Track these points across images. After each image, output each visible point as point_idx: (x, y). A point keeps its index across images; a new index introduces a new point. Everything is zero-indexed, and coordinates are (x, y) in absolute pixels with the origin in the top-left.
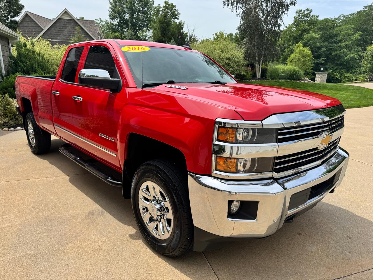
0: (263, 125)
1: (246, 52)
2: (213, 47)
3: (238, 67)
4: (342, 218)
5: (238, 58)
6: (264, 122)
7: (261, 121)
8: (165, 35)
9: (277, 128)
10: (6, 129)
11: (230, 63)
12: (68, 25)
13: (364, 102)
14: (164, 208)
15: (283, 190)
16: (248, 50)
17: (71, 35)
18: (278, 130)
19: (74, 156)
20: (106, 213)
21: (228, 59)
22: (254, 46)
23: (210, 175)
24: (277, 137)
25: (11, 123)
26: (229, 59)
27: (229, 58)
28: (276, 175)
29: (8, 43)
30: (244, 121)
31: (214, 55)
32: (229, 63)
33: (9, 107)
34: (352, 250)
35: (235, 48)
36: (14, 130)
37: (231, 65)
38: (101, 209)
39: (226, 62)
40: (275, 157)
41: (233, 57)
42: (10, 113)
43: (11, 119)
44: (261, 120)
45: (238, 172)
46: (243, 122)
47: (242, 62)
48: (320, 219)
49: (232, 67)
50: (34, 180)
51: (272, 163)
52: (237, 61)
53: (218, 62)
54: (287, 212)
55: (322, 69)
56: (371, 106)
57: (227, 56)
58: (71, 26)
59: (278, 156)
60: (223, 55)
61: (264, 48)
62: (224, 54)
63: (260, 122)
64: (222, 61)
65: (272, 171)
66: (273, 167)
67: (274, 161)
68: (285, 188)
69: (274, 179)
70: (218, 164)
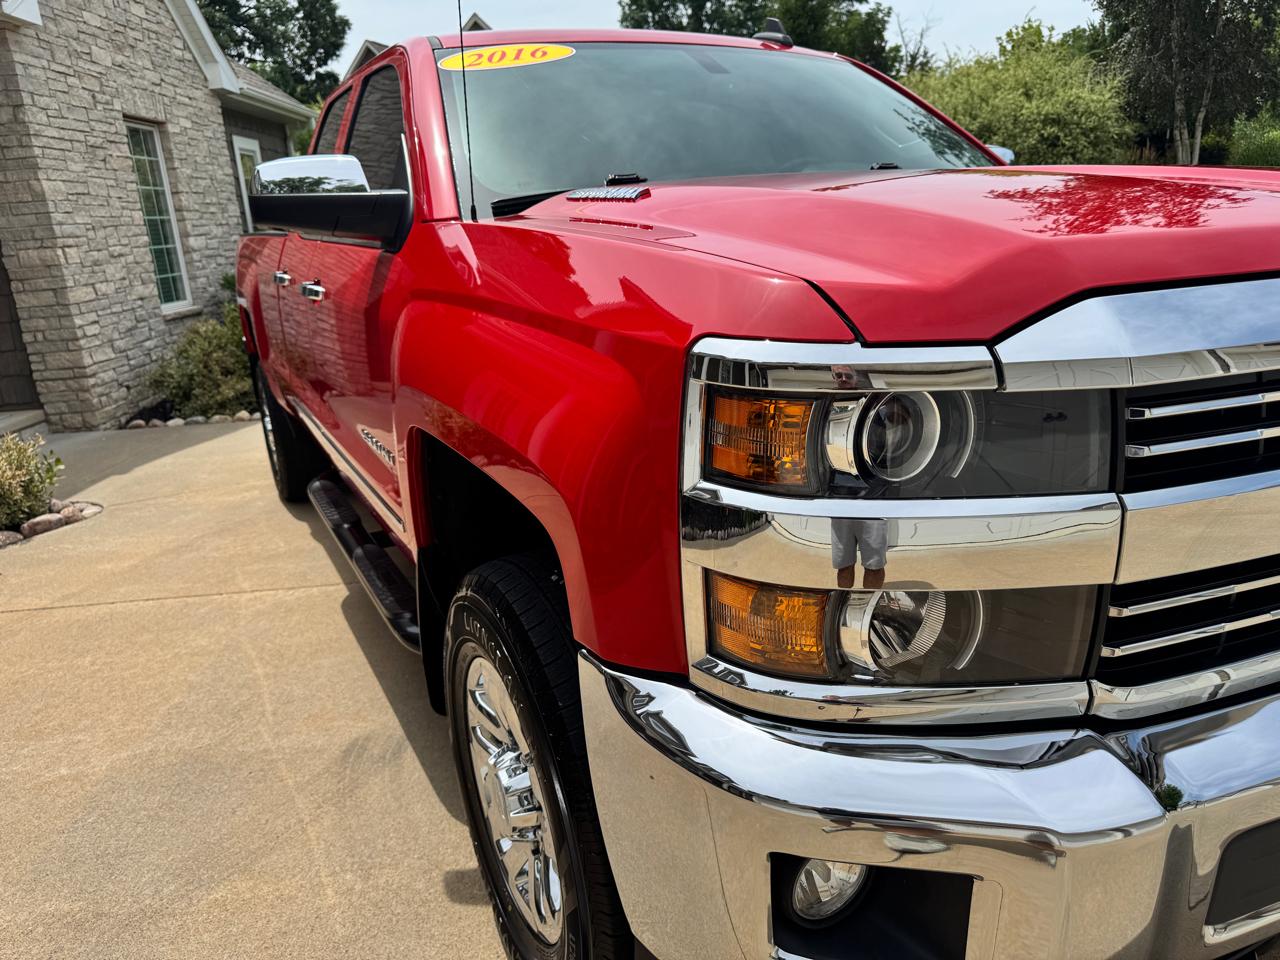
0: (1007, 373)
1: (1132, 84)
2: (989, 81)
3: (1095, 150)
5: (1093, 114)
6: (1008, 350)
9: (1113, 392)
11: (1061, 135)
16: (1138, 78)
18: (1121, 402)
19: (336, 517)
21: (1054, 120)
22: (1167, 56)
23: (681, 680)
24: (1116, 450)
26: (1056, 121)
27: (1055, 117)
28: (1115, 700)
29: (285, 139)
30: (866, 345)
31: (993, 112)
32: (1058, 138)
35: (1085, 73)
37: (1064, 145)
39: (1042, 135)
40: (1101, 587)
41: (1075, 112)
44: (988, 336)
45: (841, 670)
47: (1115, 130)
49: (1071, 151)
51: (1081, 621)
52: (1091, 125)
53: (1010, 136)
54: (1202, 937)
57: (1047, 108)
59: (1121, 581)
60: (1030, 108)
61: (1211, 61)
62: (1034, 103)
64: (1027, 130)
65: (1084, 677)
66: (1093, 648)
67: (1100, 609)
68: (1169, 799)
69: (1099, 727)
70: (723, 620)
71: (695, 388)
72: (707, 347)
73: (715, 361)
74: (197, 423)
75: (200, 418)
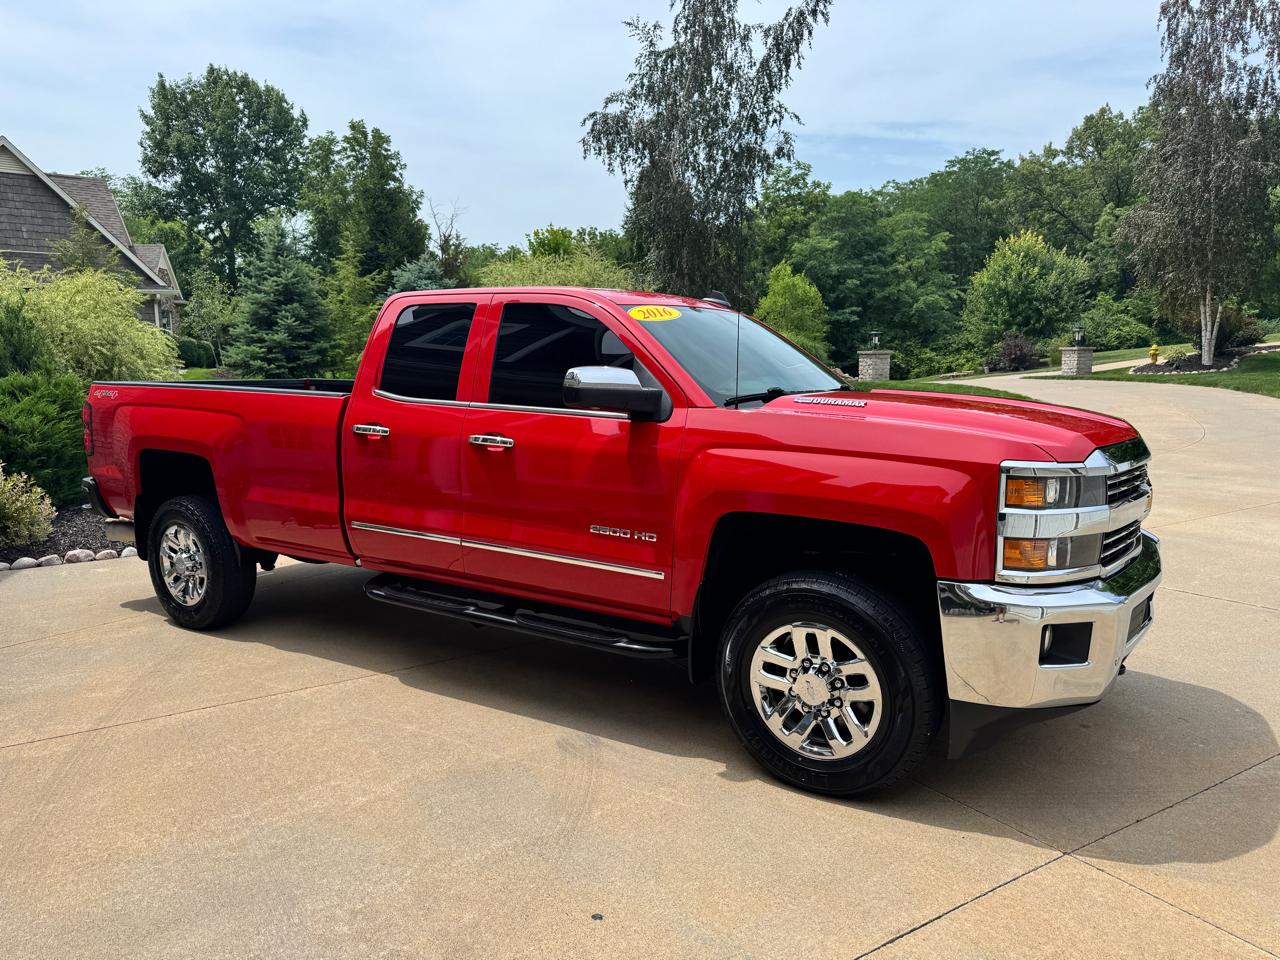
0: (1086, 470)
6: (1084, 464)
8: (385, 234)
9: (1105, 476)
12: (10, 195)
14: (840, 680)
17: (24, 229)
18: (1102, 480)
20: (605, 741)
23: (990, 581)
24: (1107, 493)
28: (1103, 571)
30: (1058, 462)
36: (10, 569)
38: (581, 733)
40: (1103, 533)
44: (1082, 460)
45: (1048, 567)
46: (1054, 465)
55: (876, 340)
58: (23, 197)
59: (1107, 532)
63: (1081, 465)
65: (1098, 564)
66: (1100, 554)
67: (1102, 541)
69: (1101, 579)
70: (1008, 555)
71: (1003, 477)
72: (1005, 464)
73: (1008, 470)
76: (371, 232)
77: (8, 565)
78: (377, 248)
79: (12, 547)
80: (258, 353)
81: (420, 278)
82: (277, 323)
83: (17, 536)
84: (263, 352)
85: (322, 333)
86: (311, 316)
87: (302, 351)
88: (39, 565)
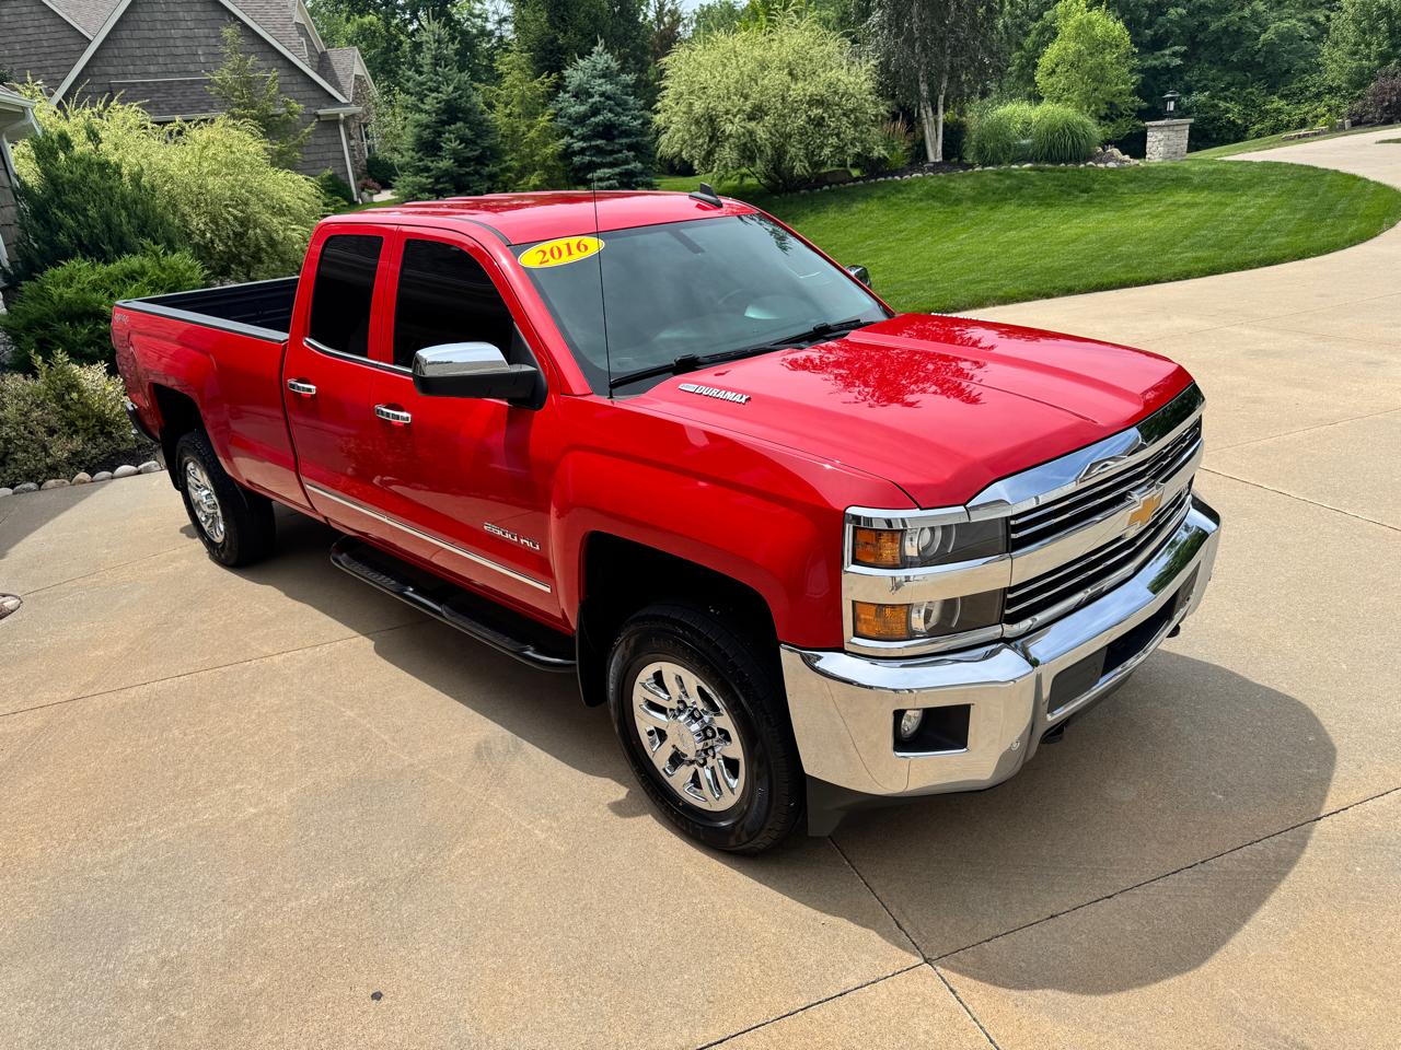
0: (971, 514)
1: (883, 68)
2: (755, 59)
3: (856, 131)
4: (1210, 695)
5: (852, 95)
6: (970, 505)
7: (964, 505)
8: (563, 20)
10: (83, 475)
11: (825, 115)
12: (181, 14)
13: (1321, 235)
14: (712, 729)
15: (1030, 668)
16: (888, 61)
17: (200, 53)
18: (1008, 519)
20: (527, 746)
21: (818, 101)
22: (910, 41)
23: (841, 650)
24: (1008, 536)
25: (93, 452)
26: (818, 102)
27: (818, 98)
28: (1011, 630)
30: (921, 509)
31: (762, 93)
32: (823, 118)
33: (75, 395)
34: (1232, 786)
35: (841, 53)
36: (112, 478)
37: (829, 126)
38: (508, 734)
39: (809, 117)
40: (1004, 588)
41: (836, 93)
42: (85, 418)
43: (89, 439)
44: (964, 502)
45: (911, 635)
46: (917, 513)
47: (872, 111)
48: (1148, 705)
49: (836, 131)
50: (267, 660)
51: (998, 601)
52: (851, 107)
53: (780, 116)
54: (1046, 718)
55: (1171, 106)
56: (1344, 248)
57: (811, 90)
58: (193, 15)
59: (1011, 585)
60: (798, 90)
61: (948, 44)
62: (800, 85)
63: (962, 509)
64: (795, 111)
65: (1000, 623)
66: (1003, 611)
67: (1005, 596)
68: (1035, 663)
69: (1007, 641)
70: (860, 621)
71: (848, 528)
72: (853, 511)
73: (857, 518)
74: (29, 490)
75: (32, 485)
76: (550, 20)
77: (109, 474)
78: (556, 39)
79: (119, 452)
80: (425, 184)
81: (594, 77)
82: (442, 147)
83: (123, 440)
84: (430, 183)
85: (494, 154)
86: (478, 136)
87: (470, 178)
88: (139, 473)
